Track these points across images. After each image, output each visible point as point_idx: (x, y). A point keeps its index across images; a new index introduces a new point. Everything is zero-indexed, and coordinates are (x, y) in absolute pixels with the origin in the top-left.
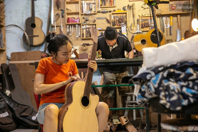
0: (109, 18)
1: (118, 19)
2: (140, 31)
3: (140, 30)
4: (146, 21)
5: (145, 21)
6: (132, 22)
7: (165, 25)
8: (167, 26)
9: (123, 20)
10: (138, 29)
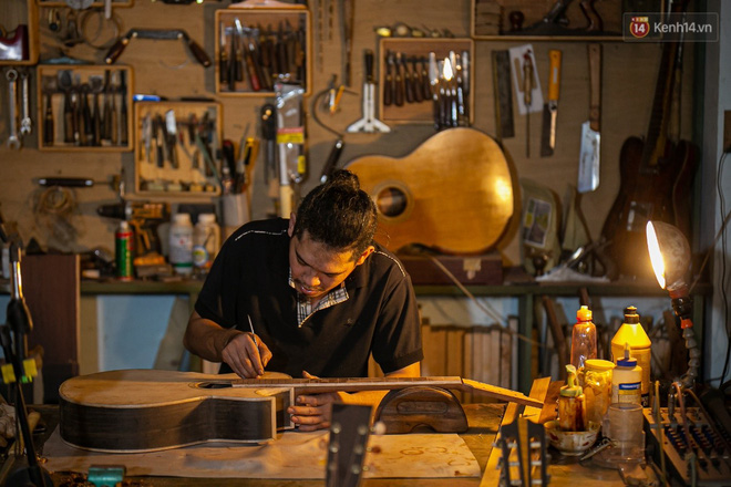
0: (200, 39)
1: (252, 47)
2: (378, 124)
3: (377, 116)
4: (415, 69)
5: (410, 66)
6: (339, 70)
7: (520, 96)
8: (528, 103)
9: (282, 54)
10: (369, 110)
